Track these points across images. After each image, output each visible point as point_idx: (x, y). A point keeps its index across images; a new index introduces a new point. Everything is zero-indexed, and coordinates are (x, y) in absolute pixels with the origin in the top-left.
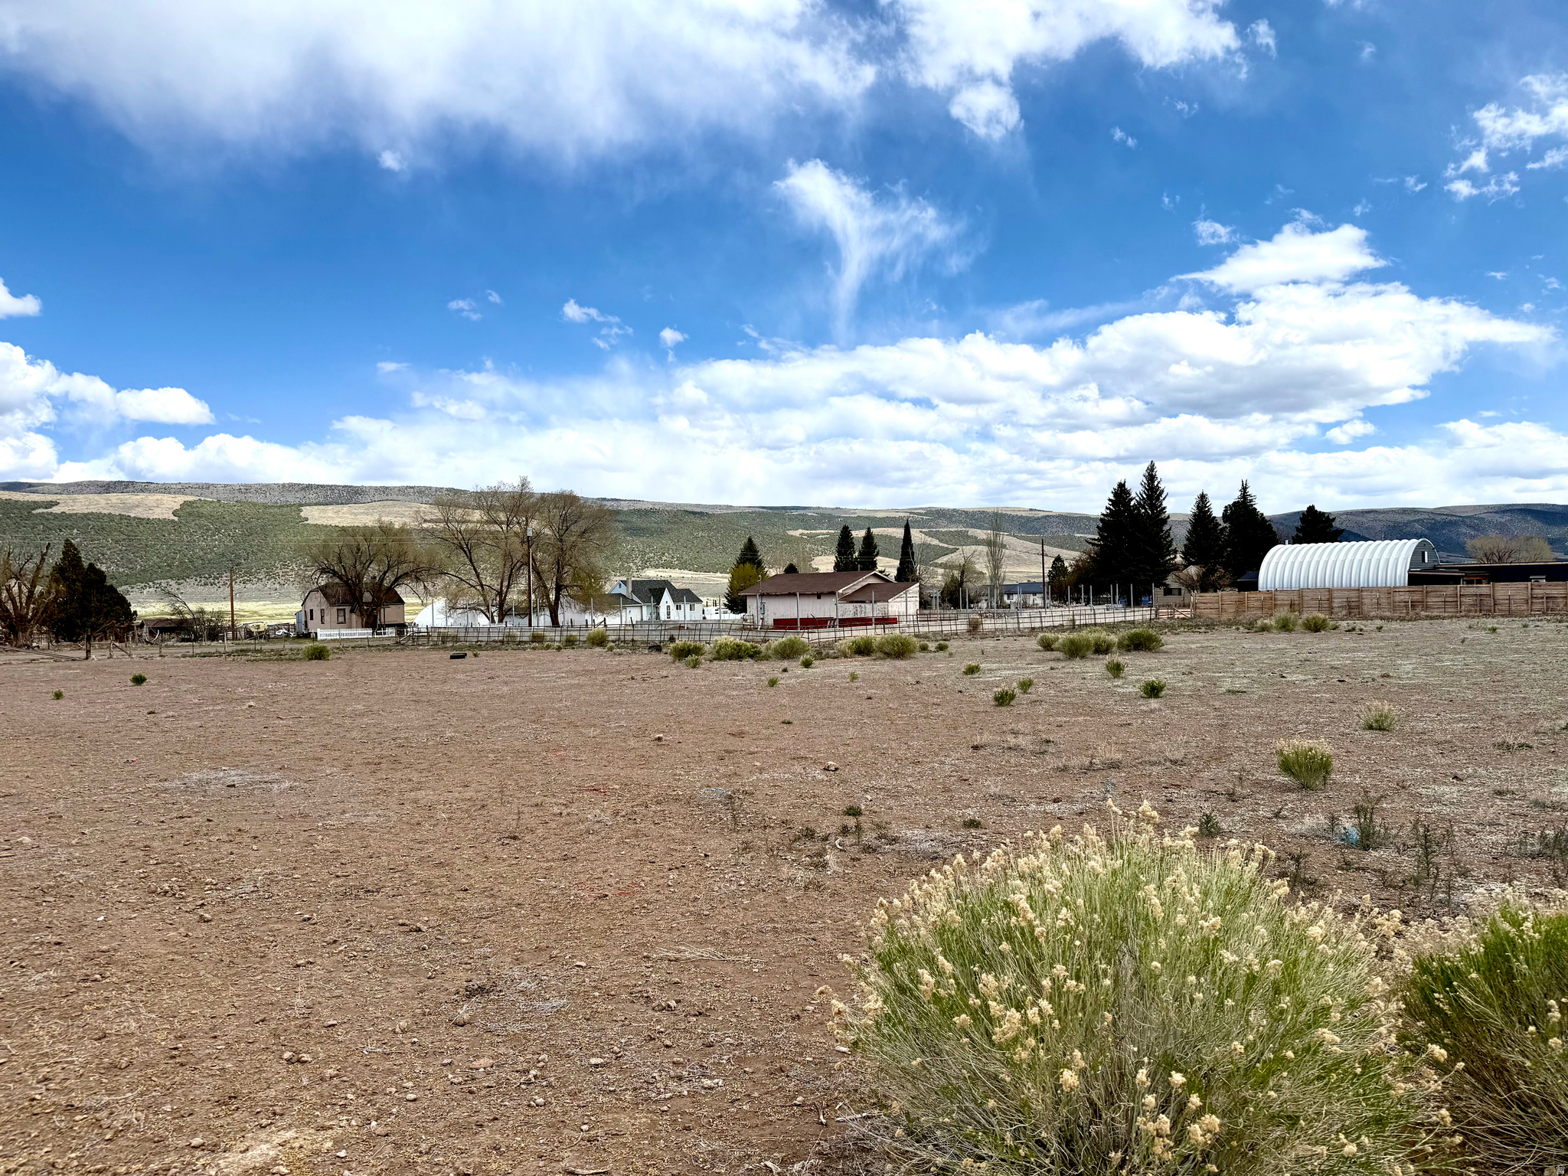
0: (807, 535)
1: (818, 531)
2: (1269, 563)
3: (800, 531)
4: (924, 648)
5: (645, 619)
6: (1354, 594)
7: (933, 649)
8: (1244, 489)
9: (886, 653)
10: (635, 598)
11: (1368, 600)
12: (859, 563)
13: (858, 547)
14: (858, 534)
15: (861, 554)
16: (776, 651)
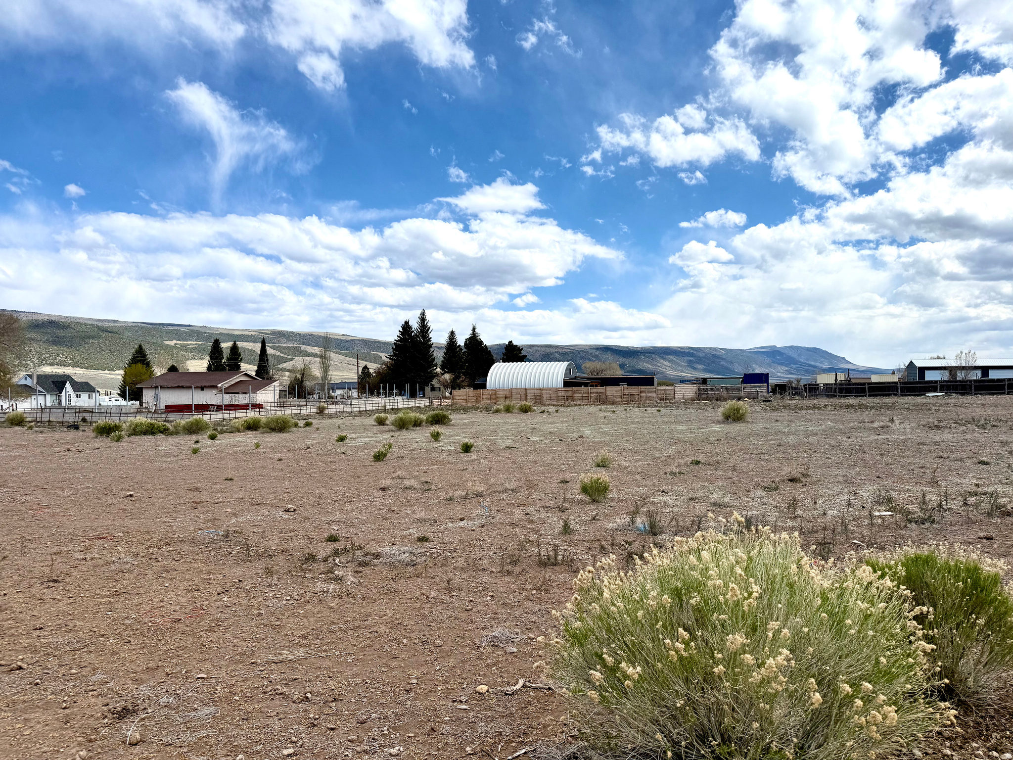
0: (180, 344)
1: (189, 342)
2: (492, 373)
3: (175, 342)
4: (296, 425)
6: (539, 391)
7: (302, 425)
8: (474, 329)
9: (271, 429)
10: (40, 389)
11: (545, 395)
12: (227, 365)
13: (226, 354)
14: (226, 345)
15: (228, 359)
16: (184, 428)
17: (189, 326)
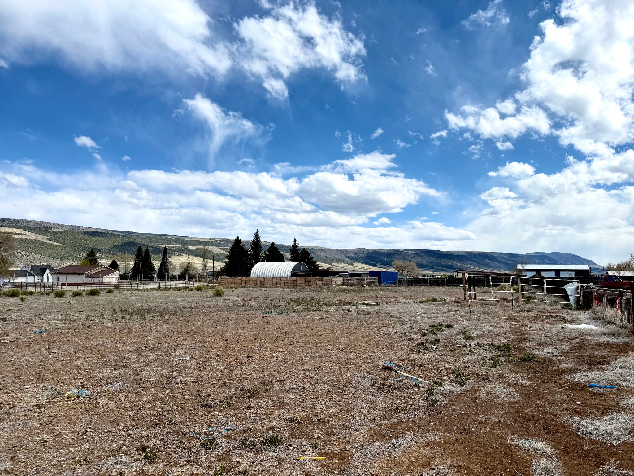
5: (36, 281)
6: (263, 279)
8: (295, 240)
10: (32, 272)
17: (176, 236)
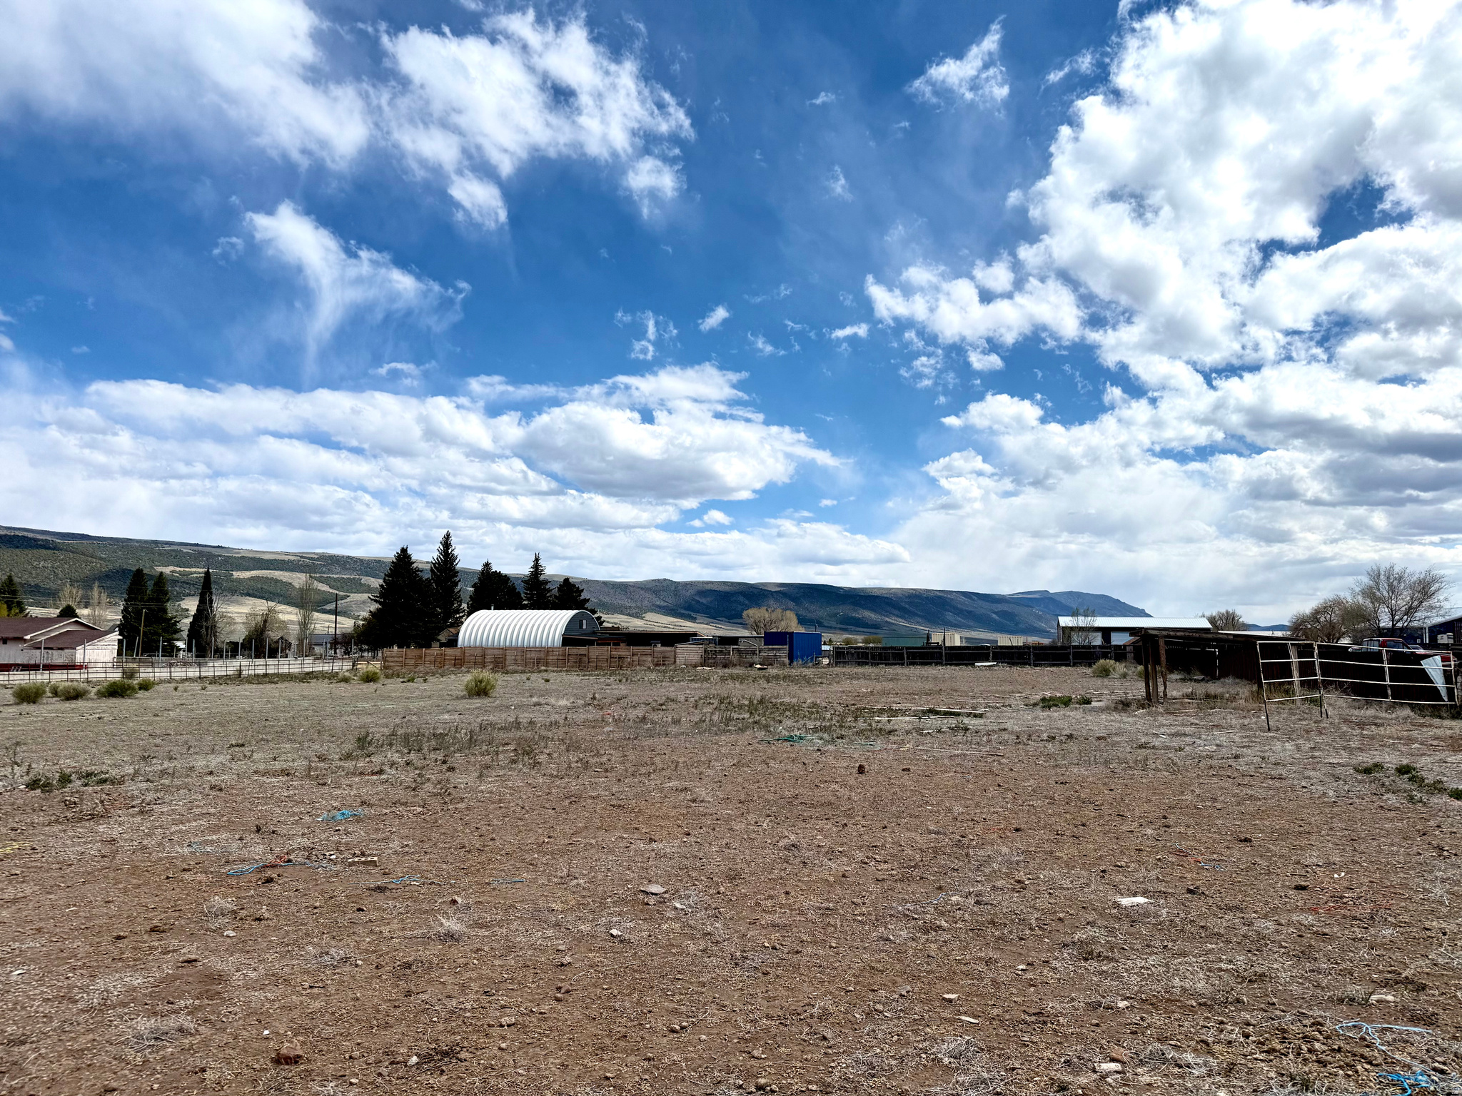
0: (180, 573)
1: (193, 570)
3: (171, 568)
8: (537, 560)
17: (197, 545)
